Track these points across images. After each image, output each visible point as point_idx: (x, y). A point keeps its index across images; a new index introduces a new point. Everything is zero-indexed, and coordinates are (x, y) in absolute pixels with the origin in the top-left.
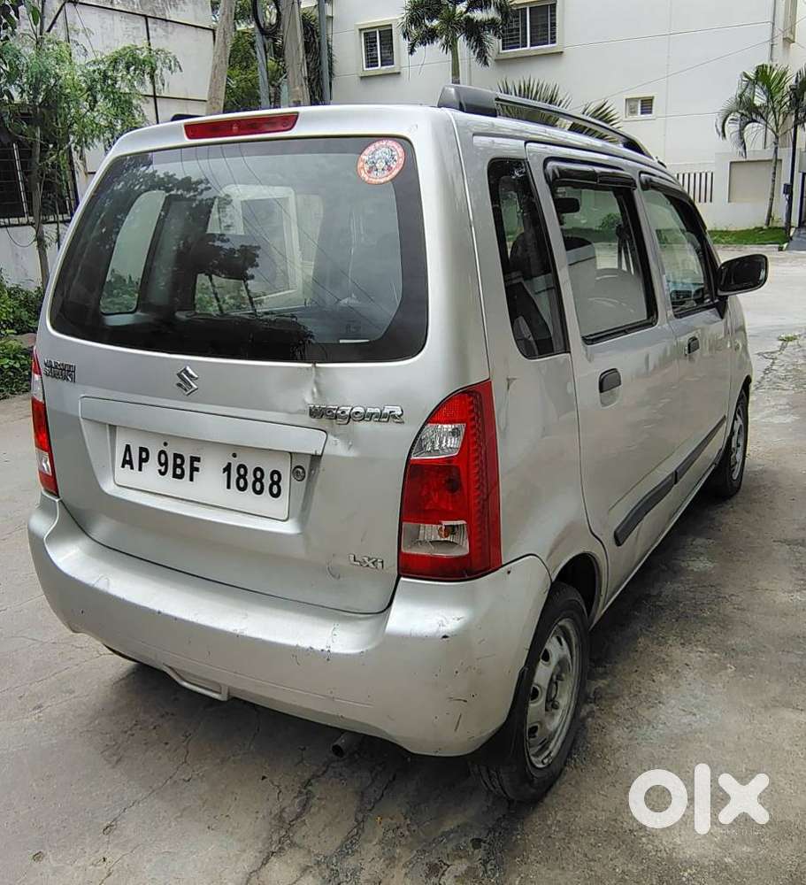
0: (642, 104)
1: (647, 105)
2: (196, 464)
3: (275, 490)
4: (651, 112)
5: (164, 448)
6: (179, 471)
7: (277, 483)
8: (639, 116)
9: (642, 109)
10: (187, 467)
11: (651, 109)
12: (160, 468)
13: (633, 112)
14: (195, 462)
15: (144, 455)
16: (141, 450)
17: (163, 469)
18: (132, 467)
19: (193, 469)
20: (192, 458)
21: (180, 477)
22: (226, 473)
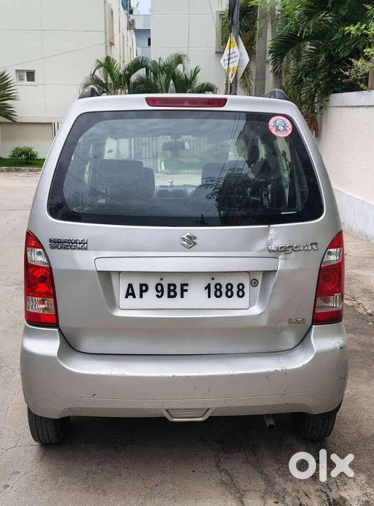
0: (27, 74)
1: (31, 76)
2: (185, 288)
3: (241, 293)
4: (34, 80)
5: (161, 282)
6: (172, 293)
7: (242, 290)
8: (25, 82)
9: (27, 78)
10: (178, 290)
11: (34, 78)
12: (158, 294)
13: (21, 79)
14: (184, 287)
15: (144, 288)
16: (141, 285)
17: (160, 294)
18: (134, 297)
19: (183, 291)
20: (182, 285)
21: (174, 296)
22: (207, 290)
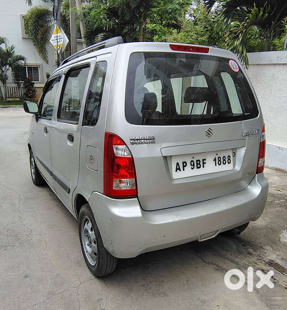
3: (229, 161)
5: (193, 160)
7: (230, 159)
10: (201, 163)
14: (204, 161)
15: (185, 164)
16: (183, 163)
17: (193, 167)
18: (180, 171)
19: (204, 163)
20: (203, 160)
21: (200, 167)
22: (215, 161)
